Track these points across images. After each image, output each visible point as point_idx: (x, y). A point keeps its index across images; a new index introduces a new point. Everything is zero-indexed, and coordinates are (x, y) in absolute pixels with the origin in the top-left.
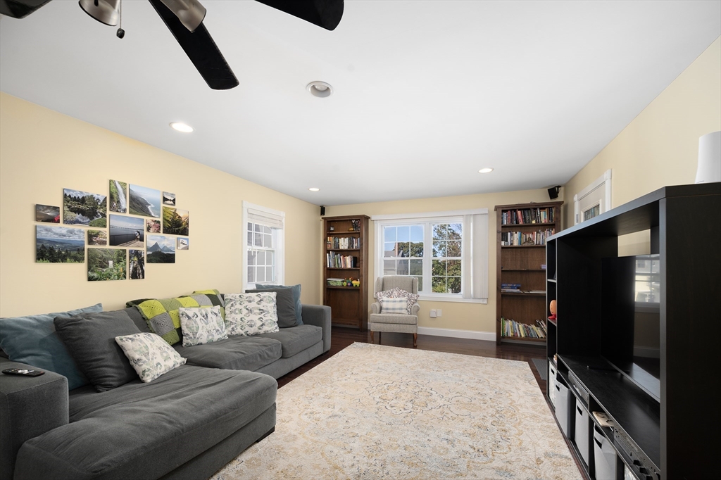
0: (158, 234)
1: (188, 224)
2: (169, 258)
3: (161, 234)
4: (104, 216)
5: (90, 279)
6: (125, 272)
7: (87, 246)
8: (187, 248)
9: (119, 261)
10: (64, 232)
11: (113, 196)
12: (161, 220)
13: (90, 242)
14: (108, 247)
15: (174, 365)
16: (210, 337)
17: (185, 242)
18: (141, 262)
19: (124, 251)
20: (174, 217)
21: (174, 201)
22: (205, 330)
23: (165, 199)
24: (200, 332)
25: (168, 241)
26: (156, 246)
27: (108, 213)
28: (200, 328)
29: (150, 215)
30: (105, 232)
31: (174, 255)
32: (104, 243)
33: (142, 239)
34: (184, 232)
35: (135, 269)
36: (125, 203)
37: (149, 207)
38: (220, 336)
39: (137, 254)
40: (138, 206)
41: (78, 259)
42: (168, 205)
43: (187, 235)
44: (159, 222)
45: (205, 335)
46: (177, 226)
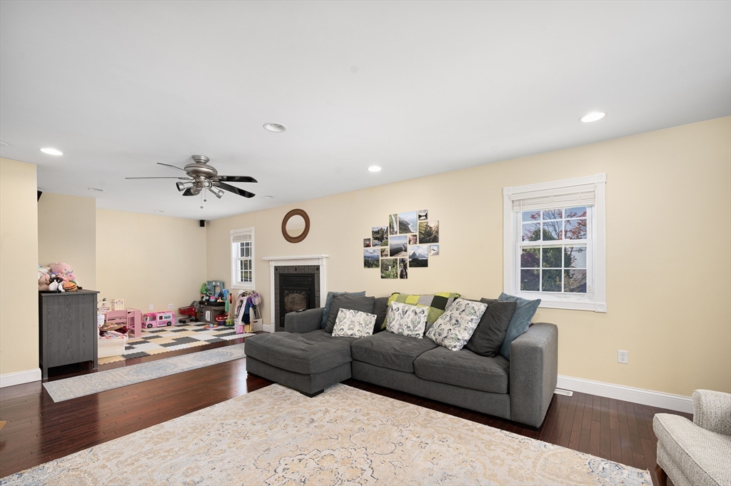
0: (415, 245)
1: (437, 232)
2: (422, 263)
3: (418, 244)
4: (387, 238)
5: (382, 277)
6: (397, 274)
7: (381, 258)
8: (437, 254)
9: (394, 266)
10: (372, 251)
11: (391, 226)
12: (417, 234)
13: (382, 256)
14: (389, 257)
15: (352, 335)
16: (400, 330)
17: (435, 248)
18: (405, 267)
19: (396, 259)
20: (426, 229)
21: (426, 216)
22: (398, 323)
23: (420, 216)
24: (394, 323)
25: (422, 250)
26: (414, 254)
27: (389, 236)
28: (395, 320)
29: (410, 232)
30: (388, 248)
31: (427, 260)
32: (387, 255)
33: (406, 251)
34: (435, 240)
35: (402, 271)
36: (396, 228)
37: (409, 226)
38: (410, 333)
39: (403, 261)
40: (404, 227)
41: (377, 266)
42: (423, 221)
43: (437, 242)
44: (416, 236)
45: (397, 326)
46: (429, 236)
